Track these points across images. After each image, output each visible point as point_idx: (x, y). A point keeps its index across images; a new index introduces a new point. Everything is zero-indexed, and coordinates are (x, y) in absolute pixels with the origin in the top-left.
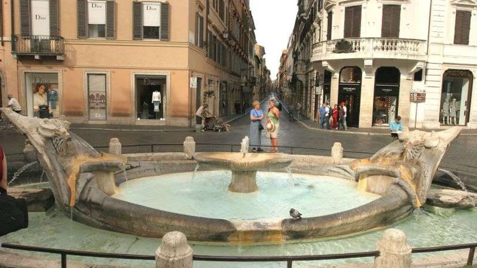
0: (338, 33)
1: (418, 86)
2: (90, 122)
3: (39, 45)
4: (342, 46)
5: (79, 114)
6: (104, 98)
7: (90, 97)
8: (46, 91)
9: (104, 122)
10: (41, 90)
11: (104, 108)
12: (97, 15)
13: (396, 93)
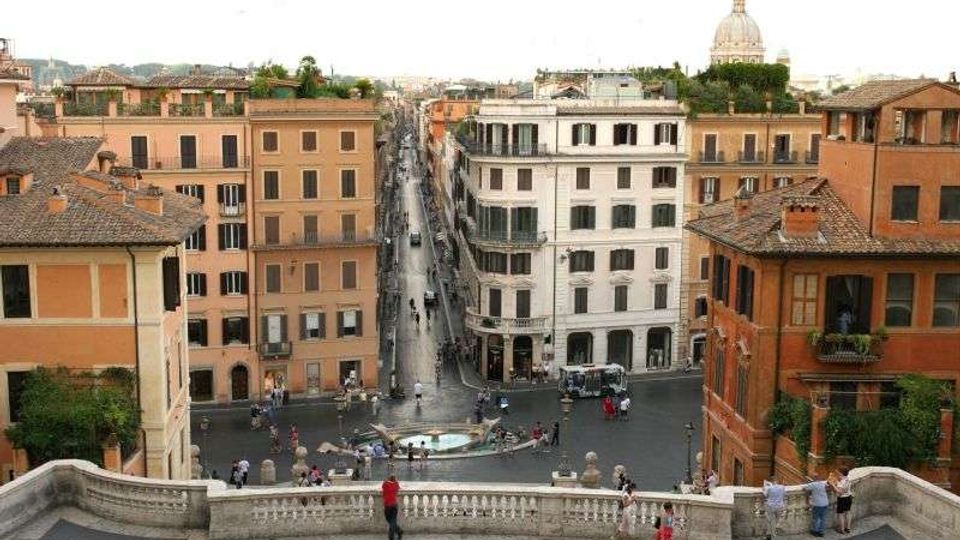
0: (486, 312)
1: (548, 348)
2: (309, 397)
3: (275, 348)
4: (487, 323)
5: (302, 392)
6: (318, 379)
7: (309, 379)
8: (273, 375)
9: (317, 396)
10: (270, 375)
11: (318, 386)
12: (312, 323)
13: (530, 355)
